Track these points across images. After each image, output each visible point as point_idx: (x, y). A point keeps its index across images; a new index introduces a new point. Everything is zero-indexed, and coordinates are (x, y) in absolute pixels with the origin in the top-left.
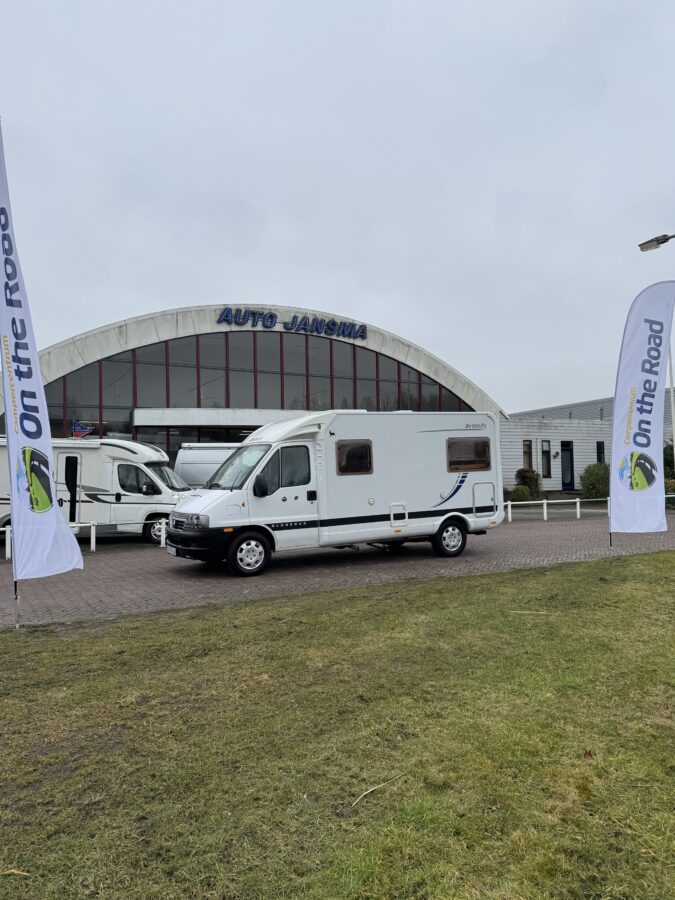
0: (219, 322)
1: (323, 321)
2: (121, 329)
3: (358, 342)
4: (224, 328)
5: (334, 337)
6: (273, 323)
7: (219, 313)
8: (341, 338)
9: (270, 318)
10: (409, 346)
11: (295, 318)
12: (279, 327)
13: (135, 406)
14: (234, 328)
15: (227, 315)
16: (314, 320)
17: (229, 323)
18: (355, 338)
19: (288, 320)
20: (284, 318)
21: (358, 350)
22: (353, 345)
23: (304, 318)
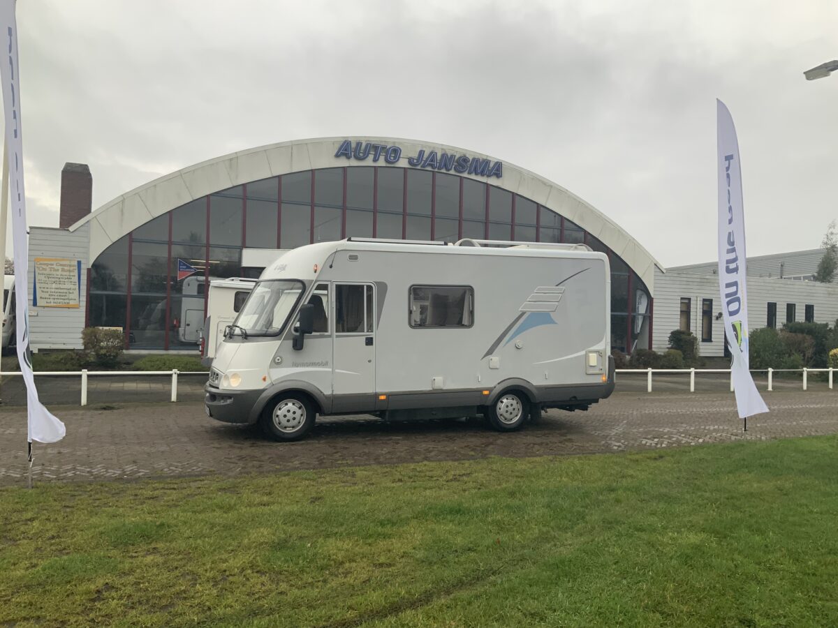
0: (337, 156)
1: (452, 156)
2: (232, 161)
3: (493, 181)
4: (343, 162)
5: (465, 175)
6: (397, 158)
7: (337, 146)
8: (473, 177)
9: (394, 152)
10: (551, 186)
11: (422, 153)
12: (403, 163)
13: (244, 246)
14: (354, 163)
15: (346, 149)
16: (443, 155)
17: (348, 158)
18: (488, 176)
19: (415, 155)
20: (408, 153)
21: (492, 190)
22: (487, 184)
23: (432, 153)
